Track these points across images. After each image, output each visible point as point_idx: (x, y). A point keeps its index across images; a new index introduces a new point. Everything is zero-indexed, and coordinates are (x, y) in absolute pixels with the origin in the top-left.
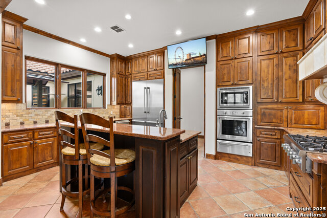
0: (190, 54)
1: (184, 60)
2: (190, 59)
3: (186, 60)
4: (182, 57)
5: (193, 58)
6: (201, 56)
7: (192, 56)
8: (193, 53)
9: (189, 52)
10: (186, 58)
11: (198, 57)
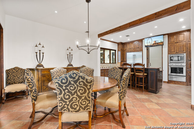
0: (155, 41)
1: (152, 44)
2: (155, 44)
3: (153, 44)
4: (151, 42)
5: (157, 43)
6: (162, 42)
7: (157, 42)
8: (157, 41)
9: (155, 40)
10: (153, 43)
11: (160, 43)
